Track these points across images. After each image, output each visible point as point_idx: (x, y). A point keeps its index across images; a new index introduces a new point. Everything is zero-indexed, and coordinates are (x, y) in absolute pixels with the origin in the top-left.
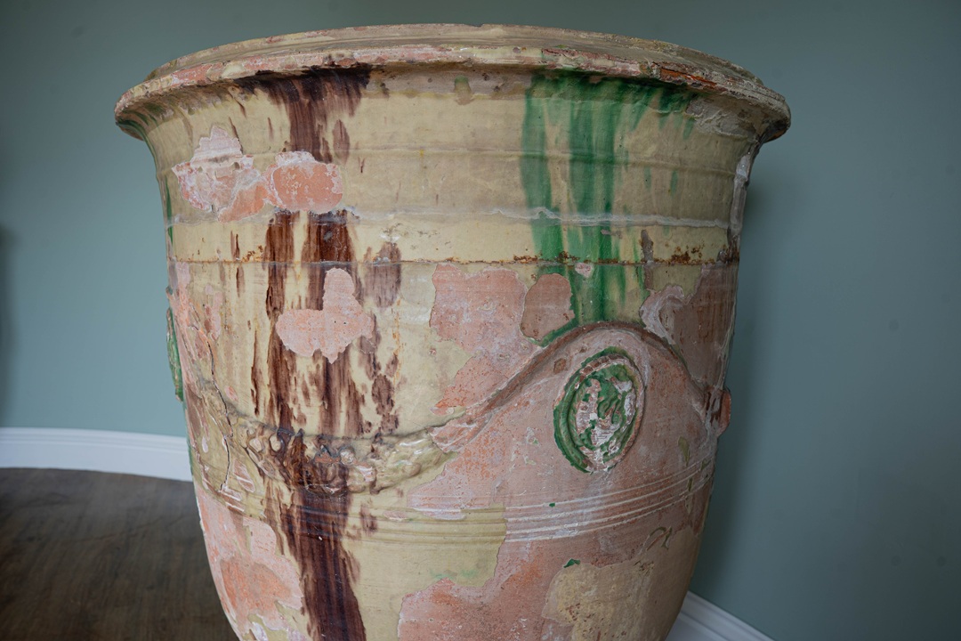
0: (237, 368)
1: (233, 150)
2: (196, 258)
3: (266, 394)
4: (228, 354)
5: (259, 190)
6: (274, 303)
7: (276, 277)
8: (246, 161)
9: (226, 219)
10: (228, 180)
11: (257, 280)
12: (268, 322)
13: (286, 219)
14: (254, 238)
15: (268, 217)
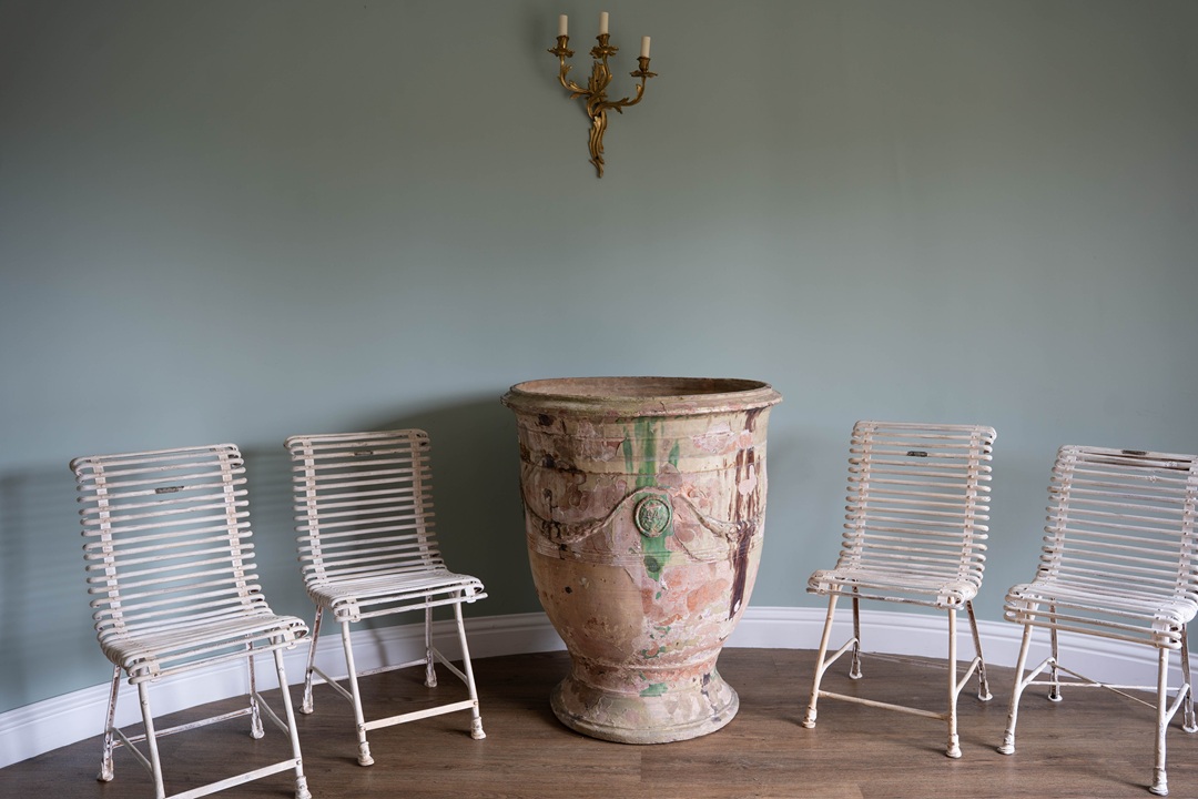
0: (723, 506)
1: (727, 430)
2: (703, 469)
3: (733, 512)
4: (720, 502)
5: (735, 443)
6: (737, 480)
7: (738, 471)
8: (732, 434)
9: (721, 454)
10: (724, 440)
11: (732, 473)
12: (735, 487)
13: (742, 451)
14: (732, 459)
15: (737, 452)
